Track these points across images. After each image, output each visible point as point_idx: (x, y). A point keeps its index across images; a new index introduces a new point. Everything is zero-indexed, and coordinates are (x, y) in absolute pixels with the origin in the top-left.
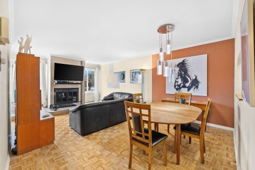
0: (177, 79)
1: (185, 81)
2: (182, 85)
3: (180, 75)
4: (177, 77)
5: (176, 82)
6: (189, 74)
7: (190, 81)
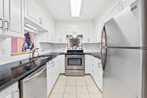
0: (25, 43)
1: (29, 44)
2: (27, 47)
3: (26, 41)
4: (24, 42)
5: (24, 45)
6: (31, 40)
7: (31, 45)
